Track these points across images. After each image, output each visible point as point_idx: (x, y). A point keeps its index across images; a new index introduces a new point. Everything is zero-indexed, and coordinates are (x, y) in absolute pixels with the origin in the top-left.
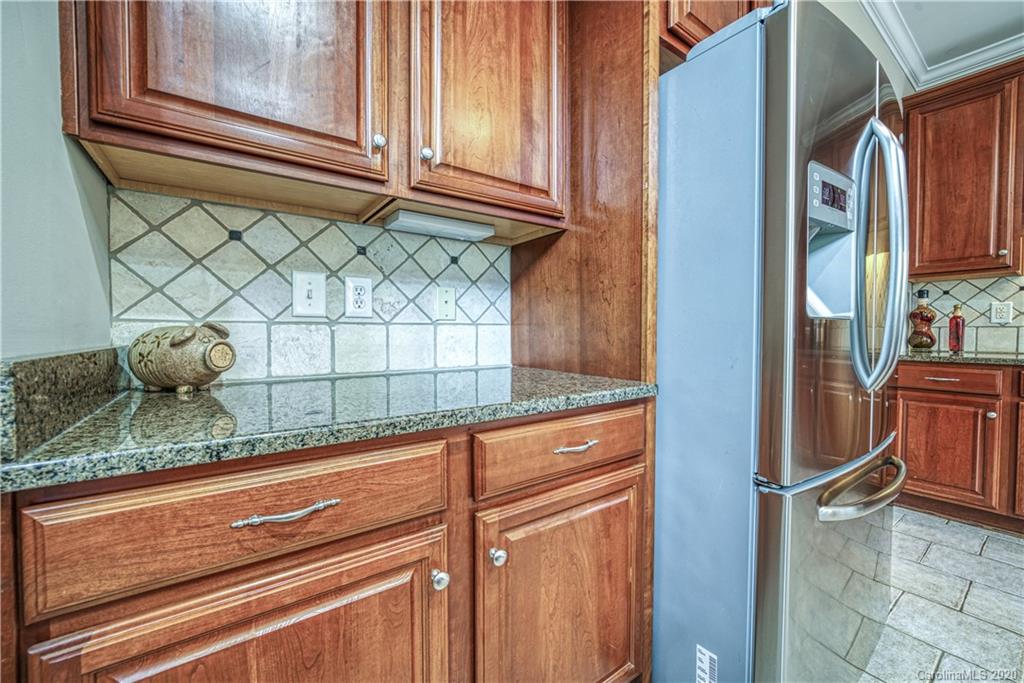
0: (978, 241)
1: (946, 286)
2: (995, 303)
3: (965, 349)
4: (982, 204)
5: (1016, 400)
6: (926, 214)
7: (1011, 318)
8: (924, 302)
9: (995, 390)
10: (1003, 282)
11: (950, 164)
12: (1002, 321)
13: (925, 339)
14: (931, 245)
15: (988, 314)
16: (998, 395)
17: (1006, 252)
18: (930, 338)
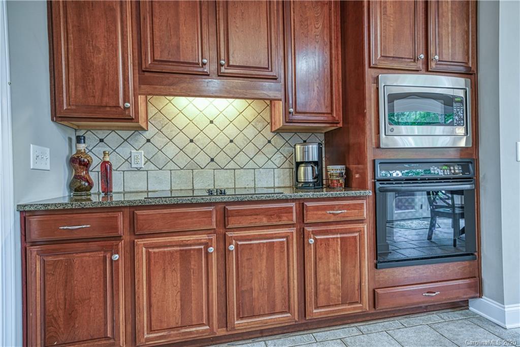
0: (111, 92)
1: (101, 135)
2: (134, 151)
3: (114, 191)
4: (112, 59)
5: (133, 238)
6: (70, 57)
7: (143, 163)
8: (82, 147)
9: (117, 232)
10: (136, 135)
11: (87, 13)
12: (138, 166)
13: (83, 183)
14: (75, 89)
15: (129, 160)
16: (121, 236)
17: (129, 105)
18: (87, 181)
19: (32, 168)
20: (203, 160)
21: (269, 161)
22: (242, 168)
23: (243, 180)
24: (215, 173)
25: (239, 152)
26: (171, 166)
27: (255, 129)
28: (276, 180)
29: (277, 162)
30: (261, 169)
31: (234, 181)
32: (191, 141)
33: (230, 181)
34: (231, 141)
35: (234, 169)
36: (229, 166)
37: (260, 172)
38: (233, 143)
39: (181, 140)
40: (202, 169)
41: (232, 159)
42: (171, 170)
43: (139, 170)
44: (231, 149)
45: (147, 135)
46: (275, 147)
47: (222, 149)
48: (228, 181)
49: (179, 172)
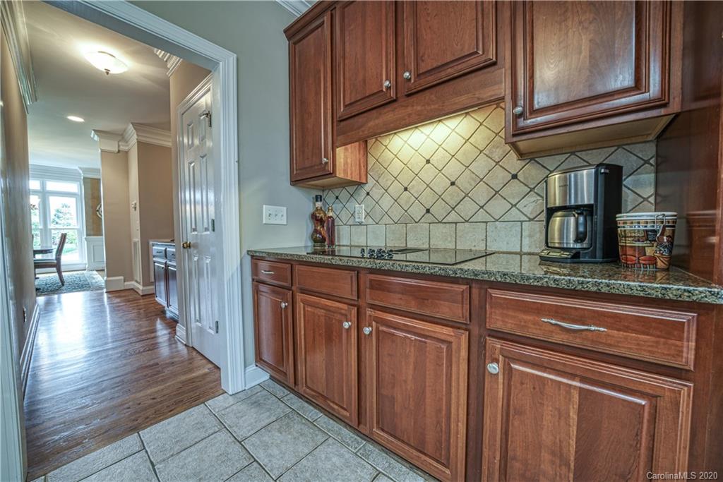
1: (337, 192)
2: (357, 206)
7: (364, 217)
8: (318, 205)
10: (359, 189)
12: (360, 220)
13: (318, 236)
15: (354, 215)
18: (321, 234)
19: (264, 222)
20: (417, 211)
21: (514, 208)
22: (467, 221)
23: (468, 238)
24: (431, 228)
25: (464, 198)
26: (386, 220)
27: (490, 160)
28: (526, 241)
29: (528, 211)
30: (497, 223)
31: (454, 240)
32: (406, 189)
33: (449, 239)
34: (453, 184)
35: (456, 223)
36: (449, 219)
37: (496, 228)
38: (454, 186)
39: (396, 189)
40: (416, 222)
41: (453, 209)
42: (386, 224)
43: (361, 224)
44: (452, 195)
45: (367, 188)
46: (526, 185)
47: (440, 196)
48: (446, 239)
49: (393, 227)
